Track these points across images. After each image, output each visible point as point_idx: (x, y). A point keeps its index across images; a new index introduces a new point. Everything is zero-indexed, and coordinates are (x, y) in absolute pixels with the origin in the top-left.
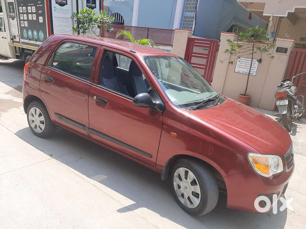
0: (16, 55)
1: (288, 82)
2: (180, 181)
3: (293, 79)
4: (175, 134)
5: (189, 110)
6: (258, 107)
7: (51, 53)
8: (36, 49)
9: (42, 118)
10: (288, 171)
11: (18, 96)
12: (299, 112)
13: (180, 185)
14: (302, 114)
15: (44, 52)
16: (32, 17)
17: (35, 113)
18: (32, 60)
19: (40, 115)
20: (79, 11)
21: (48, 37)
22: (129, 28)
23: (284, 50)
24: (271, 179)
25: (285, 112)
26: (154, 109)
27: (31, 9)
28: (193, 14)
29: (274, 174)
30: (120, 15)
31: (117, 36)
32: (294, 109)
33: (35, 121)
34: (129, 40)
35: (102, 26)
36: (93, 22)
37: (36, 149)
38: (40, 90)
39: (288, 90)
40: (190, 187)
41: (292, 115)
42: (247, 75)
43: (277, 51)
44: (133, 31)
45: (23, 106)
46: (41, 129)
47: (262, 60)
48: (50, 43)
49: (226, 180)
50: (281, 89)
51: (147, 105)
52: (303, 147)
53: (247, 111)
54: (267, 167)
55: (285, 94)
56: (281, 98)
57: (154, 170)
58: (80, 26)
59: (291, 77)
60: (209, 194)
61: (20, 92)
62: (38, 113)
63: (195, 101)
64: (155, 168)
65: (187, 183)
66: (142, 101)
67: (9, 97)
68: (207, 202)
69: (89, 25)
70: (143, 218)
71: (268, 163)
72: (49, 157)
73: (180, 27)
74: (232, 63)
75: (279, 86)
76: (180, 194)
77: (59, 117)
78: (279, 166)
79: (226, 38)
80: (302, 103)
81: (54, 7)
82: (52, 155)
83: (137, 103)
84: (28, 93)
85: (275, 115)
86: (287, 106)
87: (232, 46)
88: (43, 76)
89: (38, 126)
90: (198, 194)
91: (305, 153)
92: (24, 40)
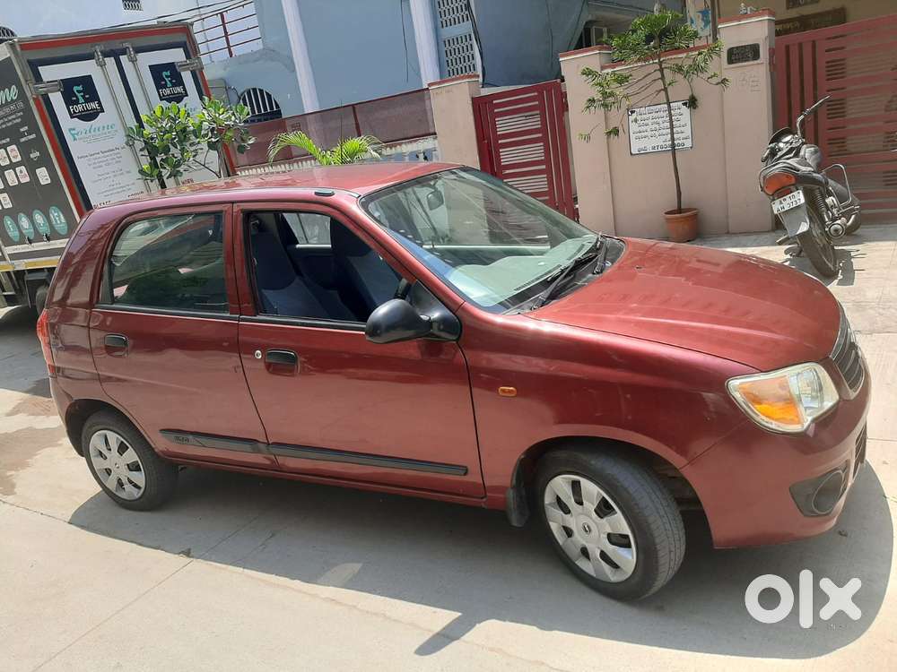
0: (5, 296)
1: (788, 138)
2: (566, 513)
3: (798, 125)
4: (511, 388)
5: (527, 311)
6: (728, 233)
7: (98, 264)
8: (54, 262)
9: (131, 455)
10: (853, 394)
11: (47, 412)
12: (843, 215)
13: (567, 525)
14: (853, 217)
15: (80, 268)
16: (17, 176)
17: (105, 448)
18: (52, 299)
19: (122, 449)
20: (144, 118)
21: (78, 219)
22: (300, 123)
23: (751, 52)
24: (811, 433)
25: (804, 227)
26: (433, 335)
27: (8, 154)
28: (465, 28)
29: (815, 416)
30: (261, 91)
31: (272, 153)
32: (828, 210)
33: (113, 468)
34: (308, 156)
35: (221, 140)
36: (193, 137)
37: (140, 547)
38: (101, 379)
39: (793, 162)
40: (596, 523)
41: (827, 229)
42: (670, 154)
43: (730, 61)
44: (312, 127)
45: (66, 434)
46: (136, 486)
47: (698, 98)
48: (87, 237)
49: (690, 474)
50: (774, 165)
51: (410, 333)
52: (884, 309)
53: (699, 261)
54: (791, 401)
55: (787, 177)
56: (782, 192)
57: (483, 505)
58: (158, 159)
59: (791, 122)
60: (653, 527)
61: (47, 399)
62: (114, 446)
63: (538, 279)
64: (484, 500)
65: (586, 515)
66: (392, 324)
67: (21, 422)
68: (656, 551)
69: (183, 150)
70: (492, 650)
71: (789, 391)
72: (184, 559)
73: (441, 78)
74: (616, 132)
75: (767, 157)
76: (578, 551)
77: (177, 438)
78: (824, 389)
79: (578, 67)
80: (843, 184)
81: (70, 130)
82: (190, 549)
83: (379, 335)
84: (68, 395)
85: (780, 243)
86: (804, 208)
87: (600, 85)
88: (97, 336)
89: (124, 480)
90: (626, 537)
91: (893, 324)
92: (15, 247)
